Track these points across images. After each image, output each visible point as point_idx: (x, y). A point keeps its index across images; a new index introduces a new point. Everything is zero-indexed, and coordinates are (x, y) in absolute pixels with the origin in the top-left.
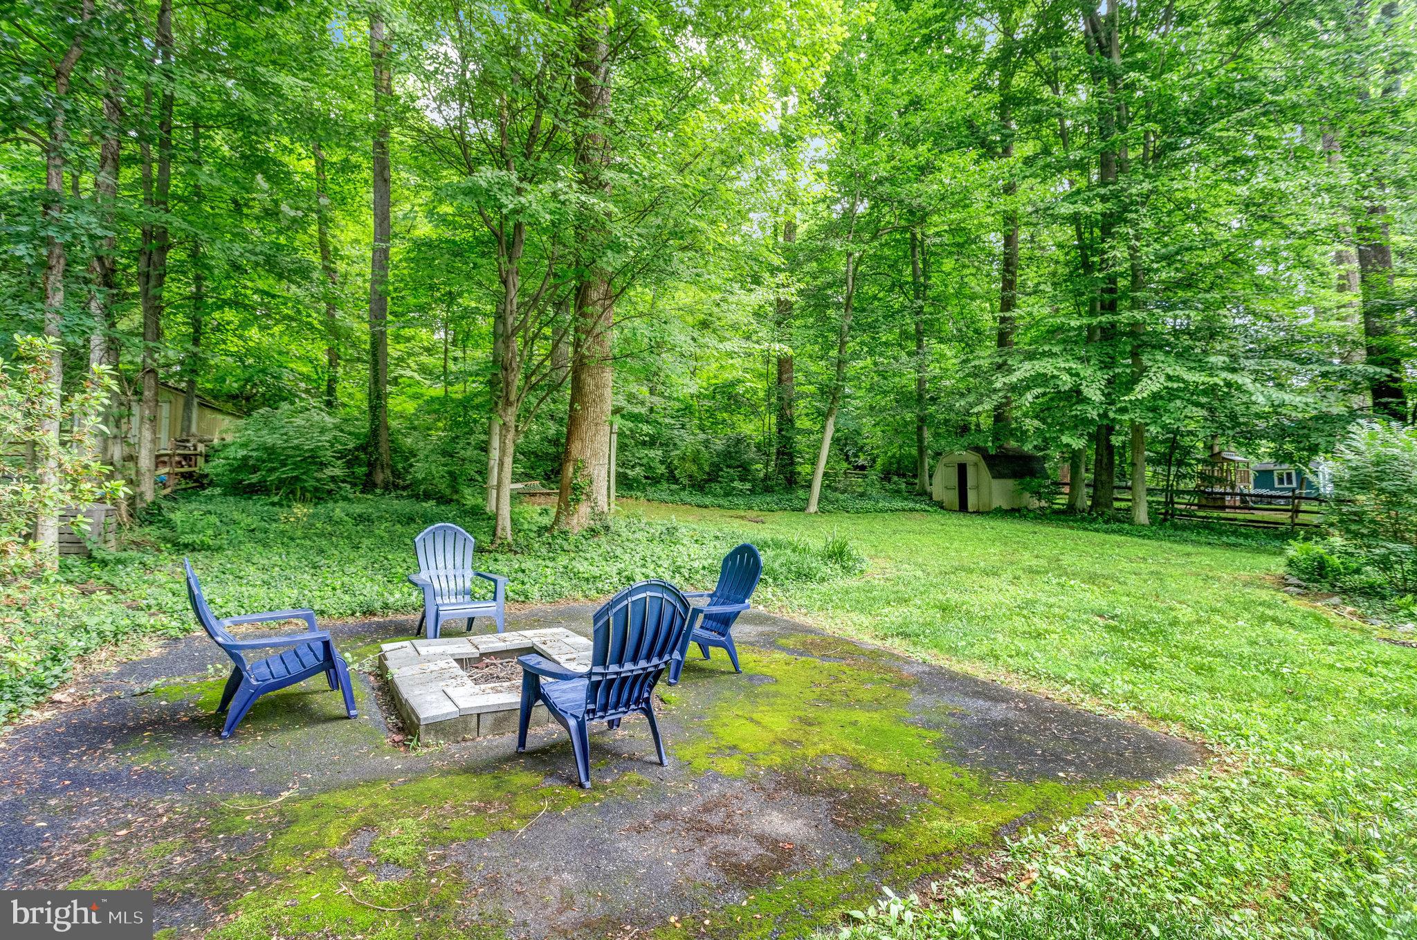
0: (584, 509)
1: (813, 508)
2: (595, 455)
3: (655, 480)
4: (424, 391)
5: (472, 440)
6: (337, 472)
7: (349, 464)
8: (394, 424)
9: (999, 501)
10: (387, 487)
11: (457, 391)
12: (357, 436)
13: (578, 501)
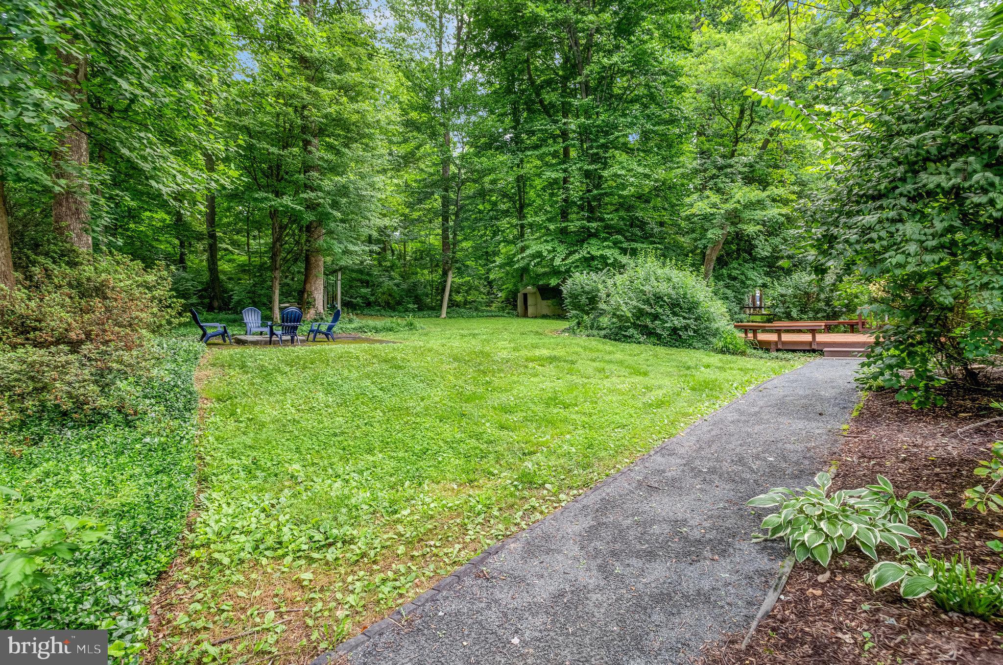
0: (312, 311)
1: (444, 315)
2: (316, 289)
3: (369, 304)
4: (235, 257)
5: (265, 286)
6: (194, 301)
7: (200, 297)
8: (222, 277)
9: (546, 311)
10: (221, 309)
11: (256, 260)
12: (202, 283)
13: (309, 308)
